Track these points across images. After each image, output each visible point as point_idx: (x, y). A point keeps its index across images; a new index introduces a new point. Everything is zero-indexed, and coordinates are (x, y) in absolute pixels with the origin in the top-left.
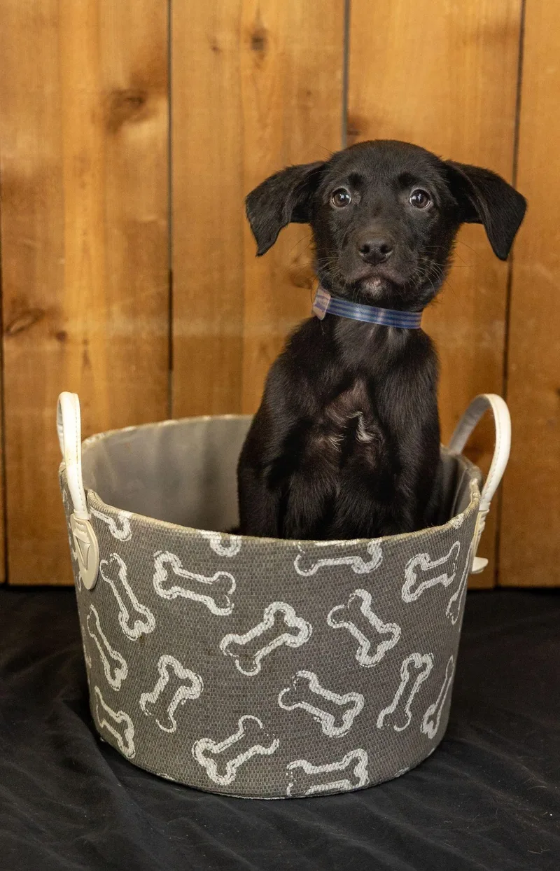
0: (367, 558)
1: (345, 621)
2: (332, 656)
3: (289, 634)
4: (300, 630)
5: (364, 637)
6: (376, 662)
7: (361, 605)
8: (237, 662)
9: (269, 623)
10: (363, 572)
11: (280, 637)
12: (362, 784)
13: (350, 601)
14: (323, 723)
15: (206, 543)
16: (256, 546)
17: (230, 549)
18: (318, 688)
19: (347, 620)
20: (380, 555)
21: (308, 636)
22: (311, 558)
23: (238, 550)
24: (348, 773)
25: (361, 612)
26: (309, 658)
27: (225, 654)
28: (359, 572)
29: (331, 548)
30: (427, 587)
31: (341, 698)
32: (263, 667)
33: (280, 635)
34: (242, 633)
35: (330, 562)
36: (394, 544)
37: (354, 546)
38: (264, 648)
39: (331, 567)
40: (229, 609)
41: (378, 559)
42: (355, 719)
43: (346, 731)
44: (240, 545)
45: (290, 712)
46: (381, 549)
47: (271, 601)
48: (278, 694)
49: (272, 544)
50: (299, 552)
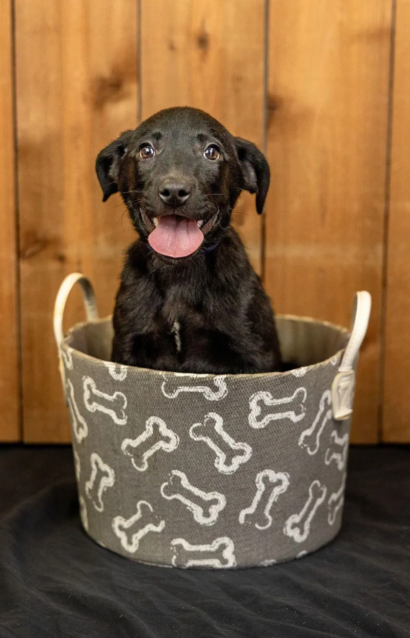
0: (215, 389)
1: (203, 436)
2: (196, 462)
3: (164, 442)
4: (171, 439)
5: (220, 450)
6: (233, 471)
7: (215, 425)
8: (133, 460)
9: (150, 432)
10: (213, 399)
11: (157, 443)
12: (230, 564)
13: (205, 421)
14: (194, 512)
15: (107, 370)
16: (136, 374)
17: (120, 374)
18: (188, 485)
19: (205, 435)
20: (225, 388)
21: (177, 444)
22: (173, 385)
23: (125, 376)
24: (218, 554)
25: (215, 430)
26: (179, 461)
27: (125, 454)
28: (210, 399)
29: (187, 378)
30: (273, 419)
31: (206, 495)
32: (149, 465)
33: (158, 442)
34: (134, 438)
35: (186, 389)
36: (236, 380)
37: (203, 378)
38: (148, 451)
39: (188, 393)
40: (124, 420)
41: (224, 392)
42: (220, 513)
43: (213, 521)
44: (126, 373)
45: (170, 501)
46: (225, 383)
47: (150, 416)
48: (160, 486)
49: (146, 372)
50: (164, 379)
